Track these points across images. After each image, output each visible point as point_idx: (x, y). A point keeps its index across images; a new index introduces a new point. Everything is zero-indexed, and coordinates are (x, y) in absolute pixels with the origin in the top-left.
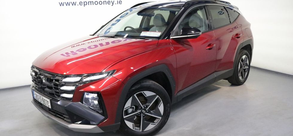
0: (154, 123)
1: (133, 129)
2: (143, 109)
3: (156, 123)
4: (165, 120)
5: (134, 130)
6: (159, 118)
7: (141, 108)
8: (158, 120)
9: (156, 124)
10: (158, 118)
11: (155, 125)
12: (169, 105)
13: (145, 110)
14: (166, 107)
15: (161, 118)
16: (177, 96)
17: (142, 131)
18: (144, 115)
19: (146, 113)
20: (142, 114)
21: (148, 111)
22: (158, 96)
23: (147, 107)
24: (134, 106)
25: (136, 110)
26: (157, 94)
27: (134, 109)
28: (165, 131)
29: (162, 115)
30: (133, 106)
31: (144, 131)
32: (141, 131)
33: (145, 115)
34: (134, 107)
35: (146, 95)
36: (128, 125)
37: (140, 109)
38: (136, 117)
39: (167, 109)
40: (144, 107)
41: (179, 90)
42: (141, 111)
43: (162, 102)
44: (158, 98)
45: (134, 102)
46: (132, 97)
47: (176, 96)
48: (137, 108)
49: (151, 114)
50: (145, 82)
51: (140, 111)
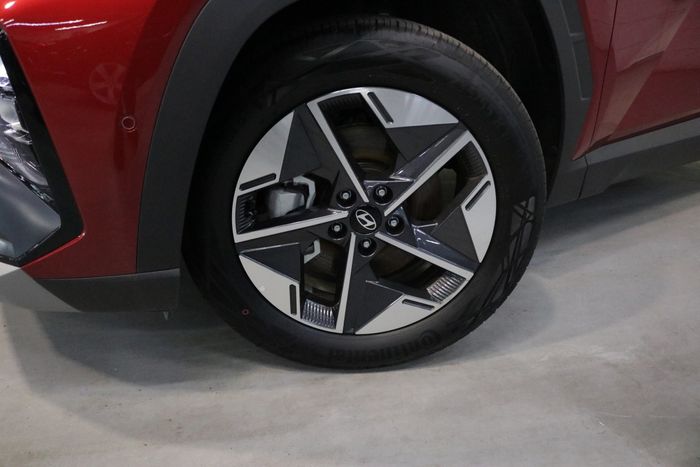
0: (427, 296)
1: (293, 311)
2: (368, 207)
3: (434, 299)
4: (494, 290)
5: (297, 317)
6: (458, 277)
7: (354, 195)
8: (450, 282)
9: (437, 306)
10: (450, 274)
11: (428, 312)
12: (531, 208)
13: (375, 212)
14: (515, 216)
15: (468, 275)
16: (588, 167)
17: (344, 334)
18: (367, 245)
19: (379, 235)
20: (353, 237)
21: (394, 224)
22: (467, 138)
23: (390, 197)
24: (308, 176)
25: (322, 204)
26: (465, 124)
27: (307, 194)
28: (485, 347)
29: (481, 260)
30: (300, 180)
31: (361, 331)
32: (339, 328)
33: (374, 242)
34: (312, 185)
35: (389, 119)
36: (261, 289)
37: (345, 203)
38: (317, 244)
39: (515, 227)
40: (373, 195)
41: (600, 135)
42: (352, 216)
43: (489, 177)
44: (466, 153)
45: (303, 150)
46: (290, 117)
47: (582, 164)
48: (328, 193)
49: (414, 244)
50: (389, 27)
51: (344, 214)
